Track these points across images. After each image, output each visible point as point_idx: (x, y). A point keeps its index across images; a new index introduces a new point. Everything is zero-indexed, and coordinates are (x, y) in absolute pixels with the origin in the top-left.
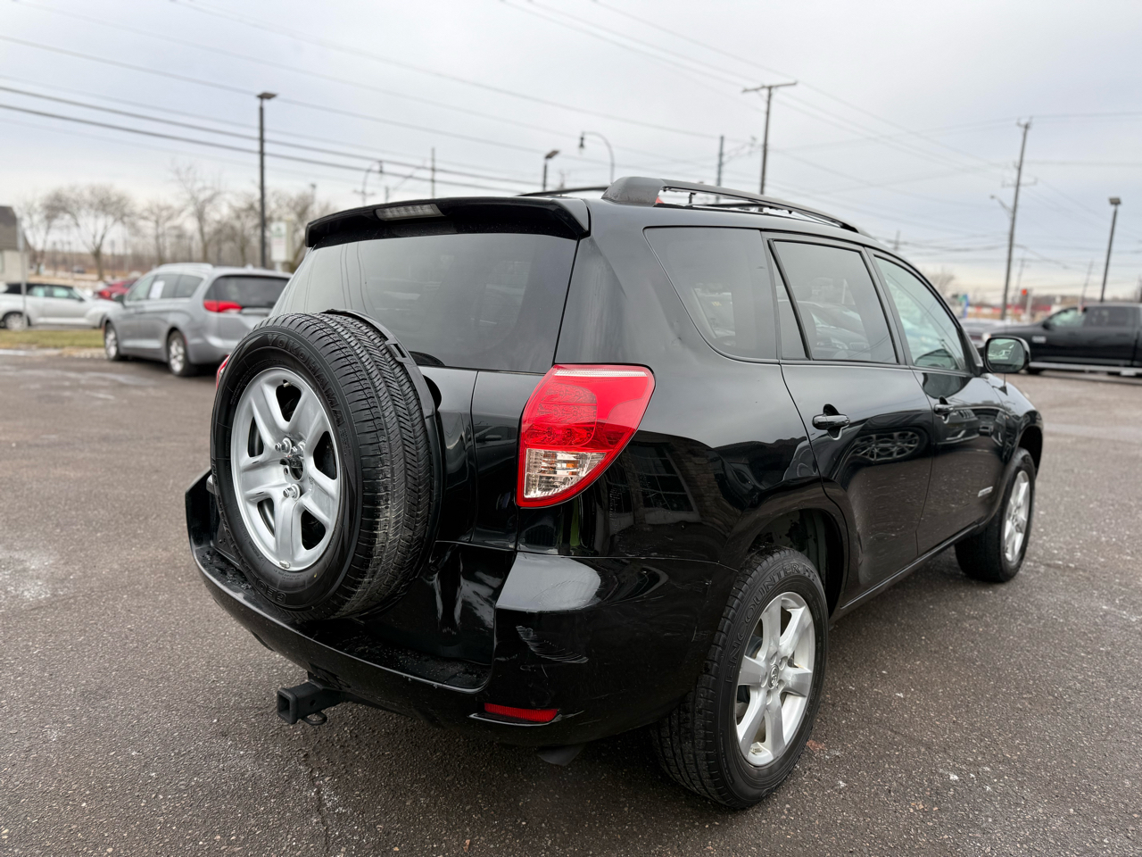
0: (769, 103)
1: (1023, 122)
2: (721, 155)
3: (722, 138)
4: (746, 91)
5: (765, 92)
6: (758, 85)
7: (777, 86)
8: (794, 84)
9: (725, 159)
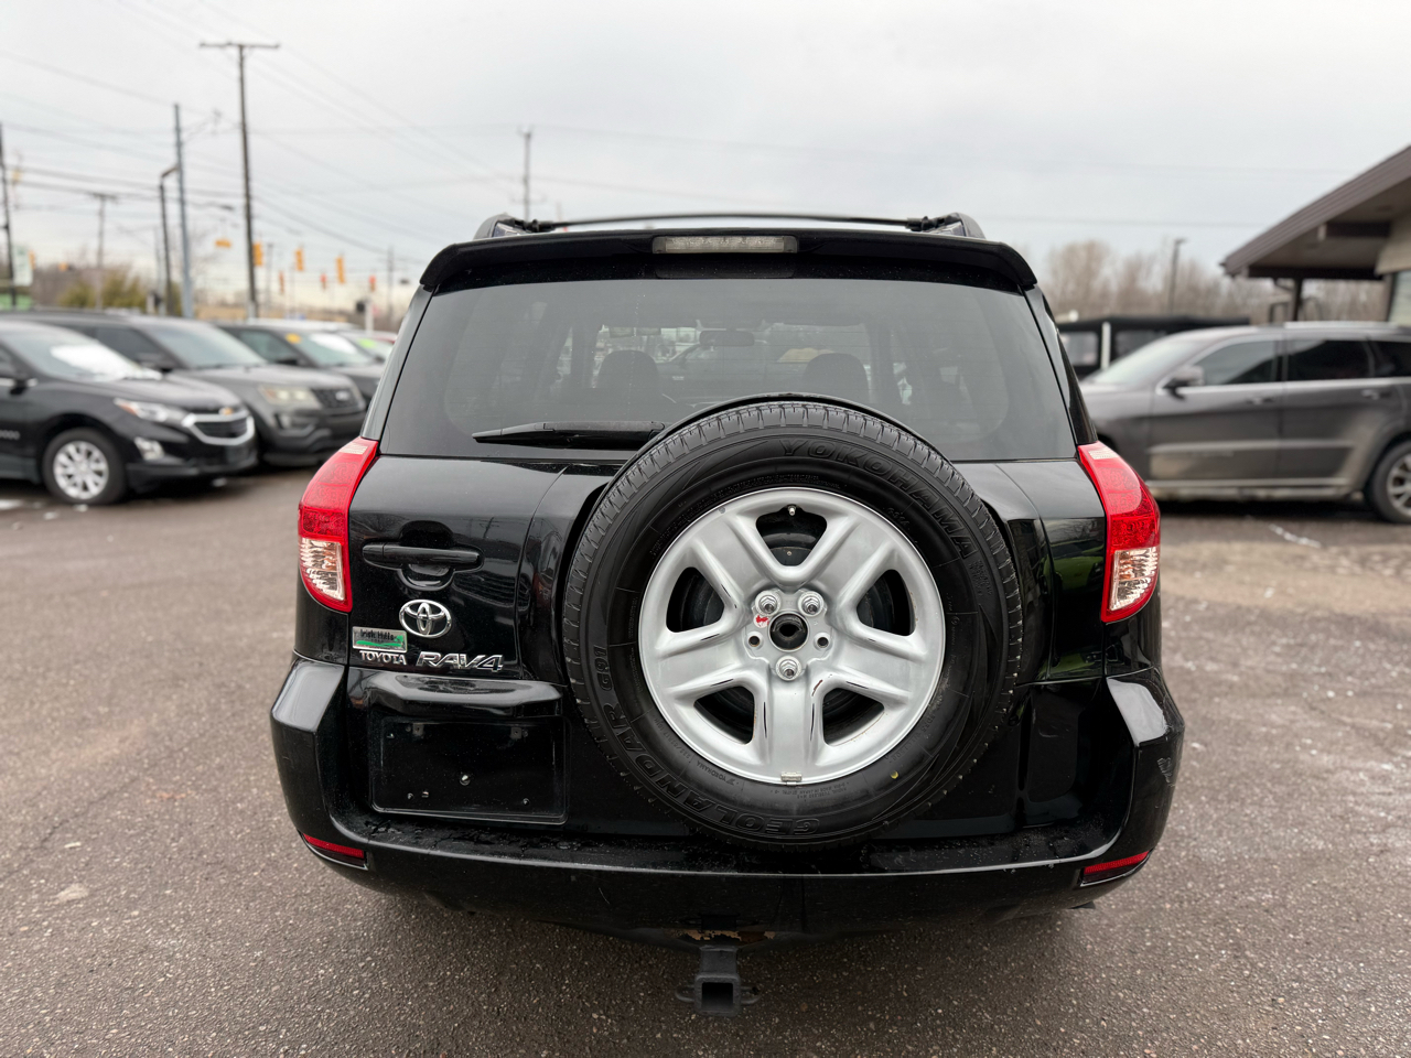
0: (242, 65)
1: (525, 130)
2: (178, 130)
3: (177, 108)
4: (203, 45)
5: (234, 52)
6: (222, 40)
7: (253, 46)
8: (276, 47)
9: (184, 136)
